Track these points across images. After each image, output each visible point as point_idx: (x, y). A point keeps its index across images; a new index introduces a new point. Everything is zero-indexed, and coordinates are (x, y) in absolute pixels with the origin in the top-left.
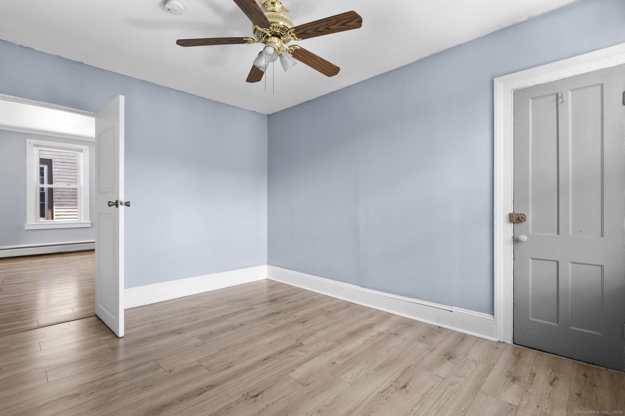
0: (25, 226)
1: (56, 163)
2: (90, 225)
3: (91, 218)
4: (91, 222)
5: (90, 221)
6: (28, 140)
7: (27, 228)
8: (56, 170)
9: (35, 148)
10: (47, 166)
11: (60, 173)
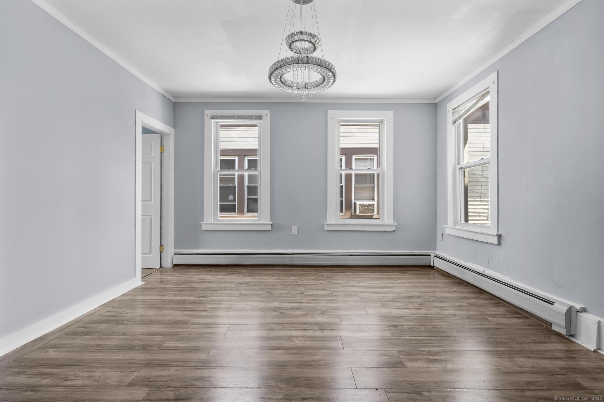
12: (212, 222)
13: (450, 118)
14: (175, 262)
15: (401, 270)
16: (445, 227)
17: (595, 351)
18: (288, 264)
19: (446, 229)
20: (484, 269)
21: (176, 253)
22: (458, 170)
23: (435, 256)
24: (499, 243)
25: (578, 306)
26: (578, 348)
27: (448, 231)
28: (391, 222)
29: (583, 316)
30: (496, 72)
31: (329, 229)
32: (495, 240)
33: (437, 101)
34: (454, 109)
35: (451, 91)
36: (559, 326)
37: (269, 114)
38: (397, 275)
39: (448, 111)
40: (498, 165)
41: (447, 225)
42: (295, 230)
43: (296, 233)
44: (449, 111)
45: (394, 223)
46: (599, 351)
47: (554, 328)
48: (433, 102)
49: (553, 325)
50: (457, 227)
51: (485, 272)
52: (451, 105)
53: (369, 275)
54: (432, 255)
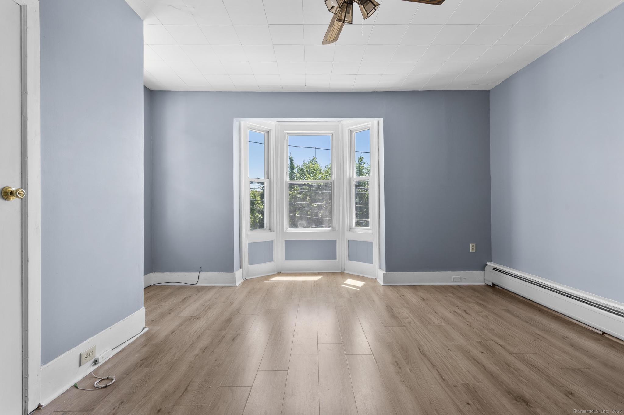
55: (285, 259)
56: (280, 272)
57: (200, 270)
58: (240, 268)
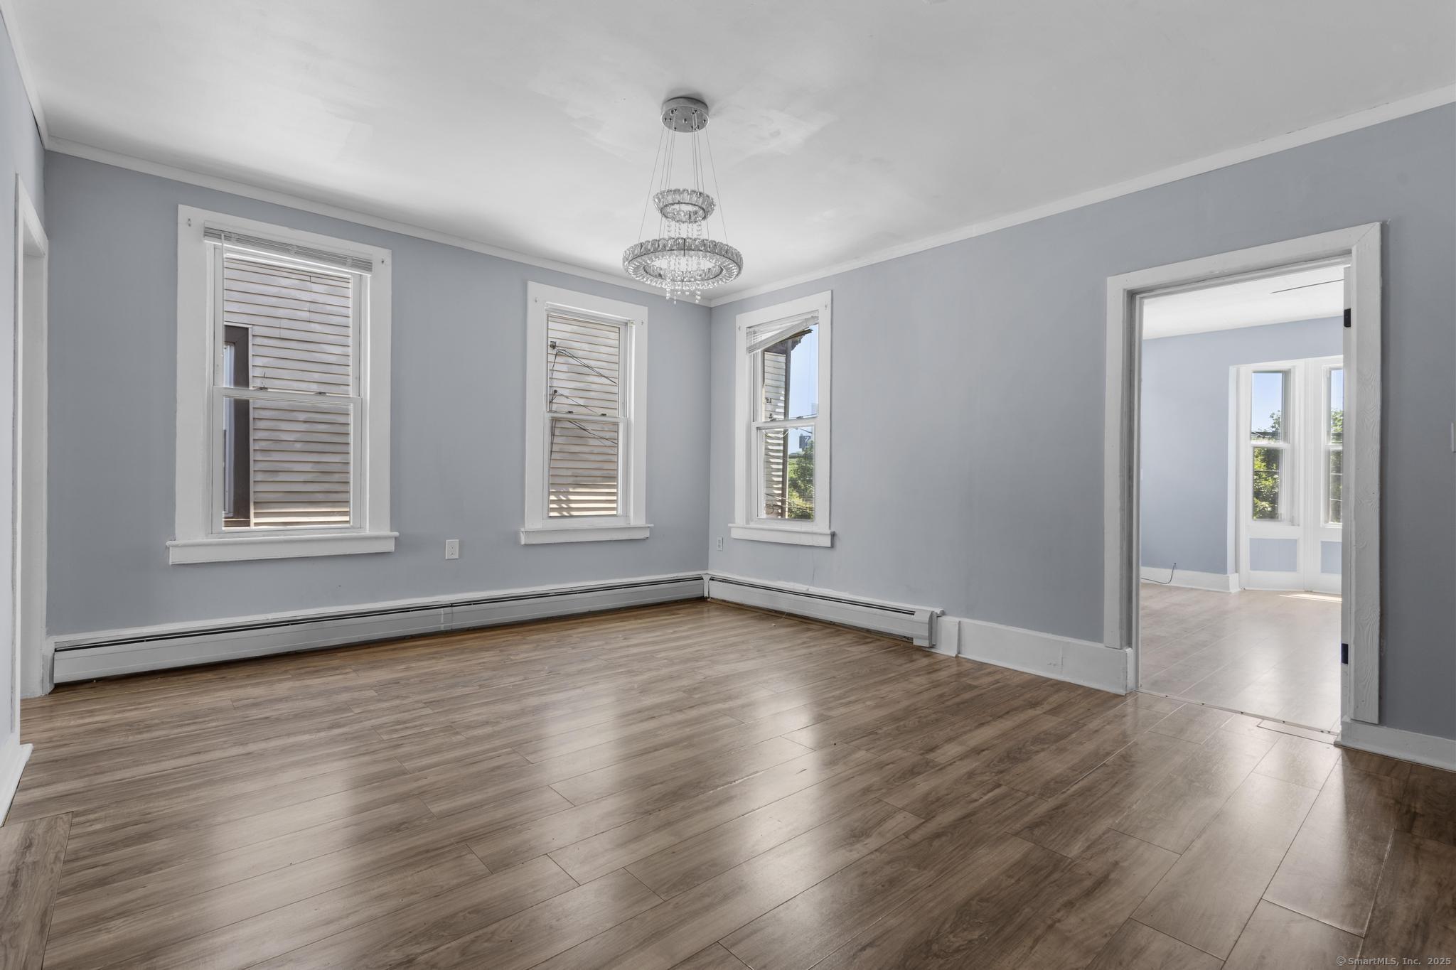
0: (167, 548)
1: (259, 341)
2: (390, 546)
3: (396, 518)
4: (396, 534)
5: (391, 531)
6: (184, 211)
7: (175, 557)
8: (259, 361)
9: (210, 243)
10: (233, 348)
11: (269, 373)
12: (201, 539)
13: (742, 342)
14: (62, 676)
15: (667, 611)
16: (731, 527)
17: (957, 657)
18: (443, 629)
19: (732, 530)
20: (808, 587)
21: (59, 647)
22: (754, 430)
23: (710, 579)
24: (833, 546)
25: (938, 611)
26: (942, 658)
27: (736, 534)
28: (641, 522)
29: (944, 619)
30: (830, 291)
31: (530, 542)
32: (826, 542)
33: (713, 305)
34: (750, 327)
35: (746, 295)
36: (922, 638)
37: (388, 261)
38: (664, 619)
39: (737, 328)
40: (831, 431)
41: (734, 523)
42: (452, 549)
43: (456, 556)
44: (739, 328)
45: (646, 523)
46: (960, 655)
47: (916, 642)
48: (707, 304)
49: (914, 640)
50: (752, 525)
51: (810, 590)
52: (744, 320)
53: (625, 626)
54: (706, 578)
55: (1322, 569)
56: (1310, 590)
57: (1174, 567)
58: (1236, 572)
